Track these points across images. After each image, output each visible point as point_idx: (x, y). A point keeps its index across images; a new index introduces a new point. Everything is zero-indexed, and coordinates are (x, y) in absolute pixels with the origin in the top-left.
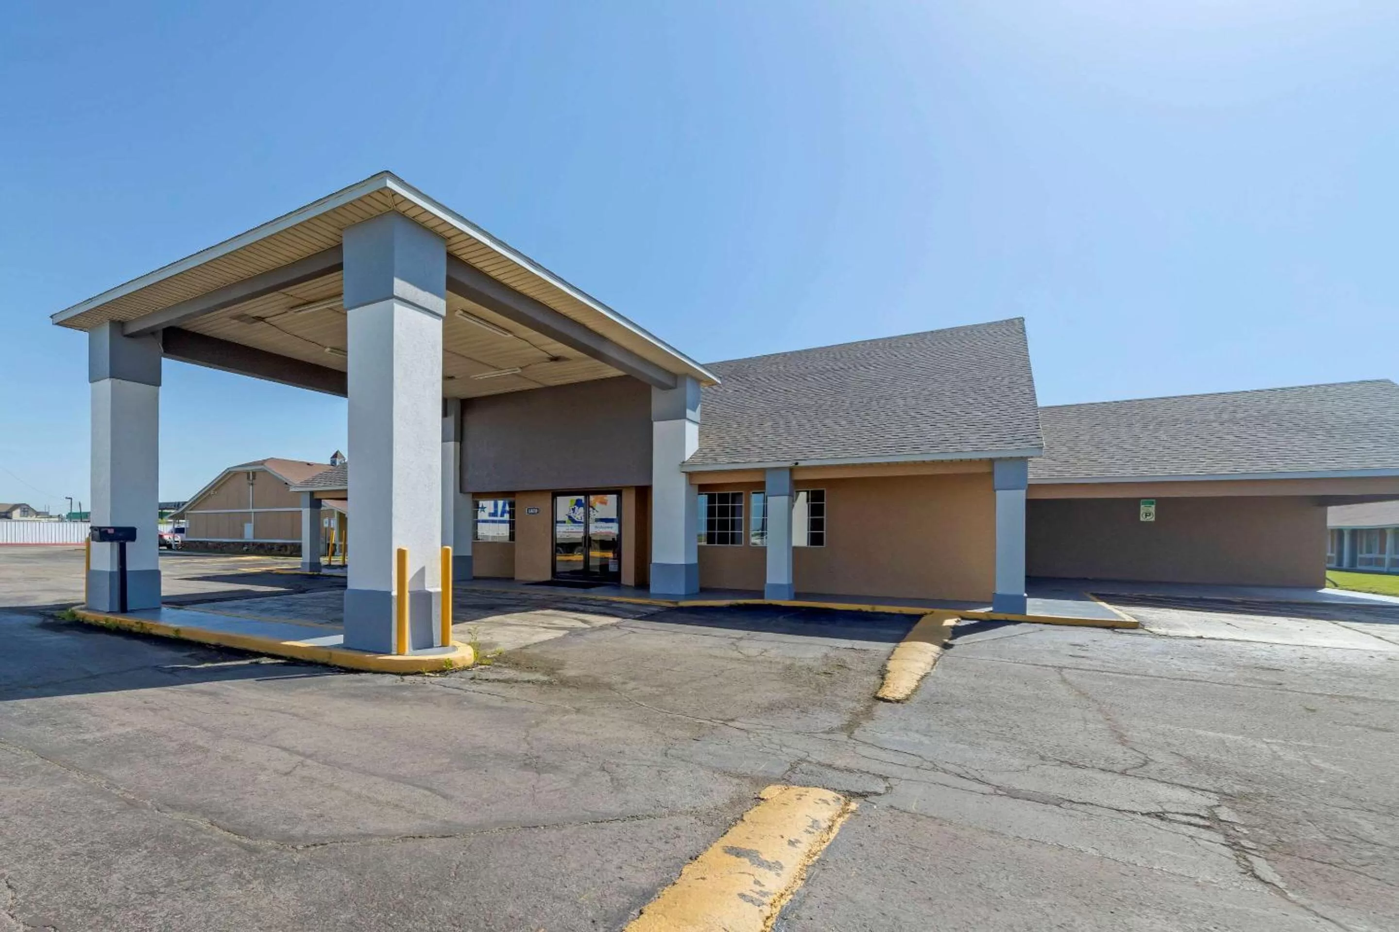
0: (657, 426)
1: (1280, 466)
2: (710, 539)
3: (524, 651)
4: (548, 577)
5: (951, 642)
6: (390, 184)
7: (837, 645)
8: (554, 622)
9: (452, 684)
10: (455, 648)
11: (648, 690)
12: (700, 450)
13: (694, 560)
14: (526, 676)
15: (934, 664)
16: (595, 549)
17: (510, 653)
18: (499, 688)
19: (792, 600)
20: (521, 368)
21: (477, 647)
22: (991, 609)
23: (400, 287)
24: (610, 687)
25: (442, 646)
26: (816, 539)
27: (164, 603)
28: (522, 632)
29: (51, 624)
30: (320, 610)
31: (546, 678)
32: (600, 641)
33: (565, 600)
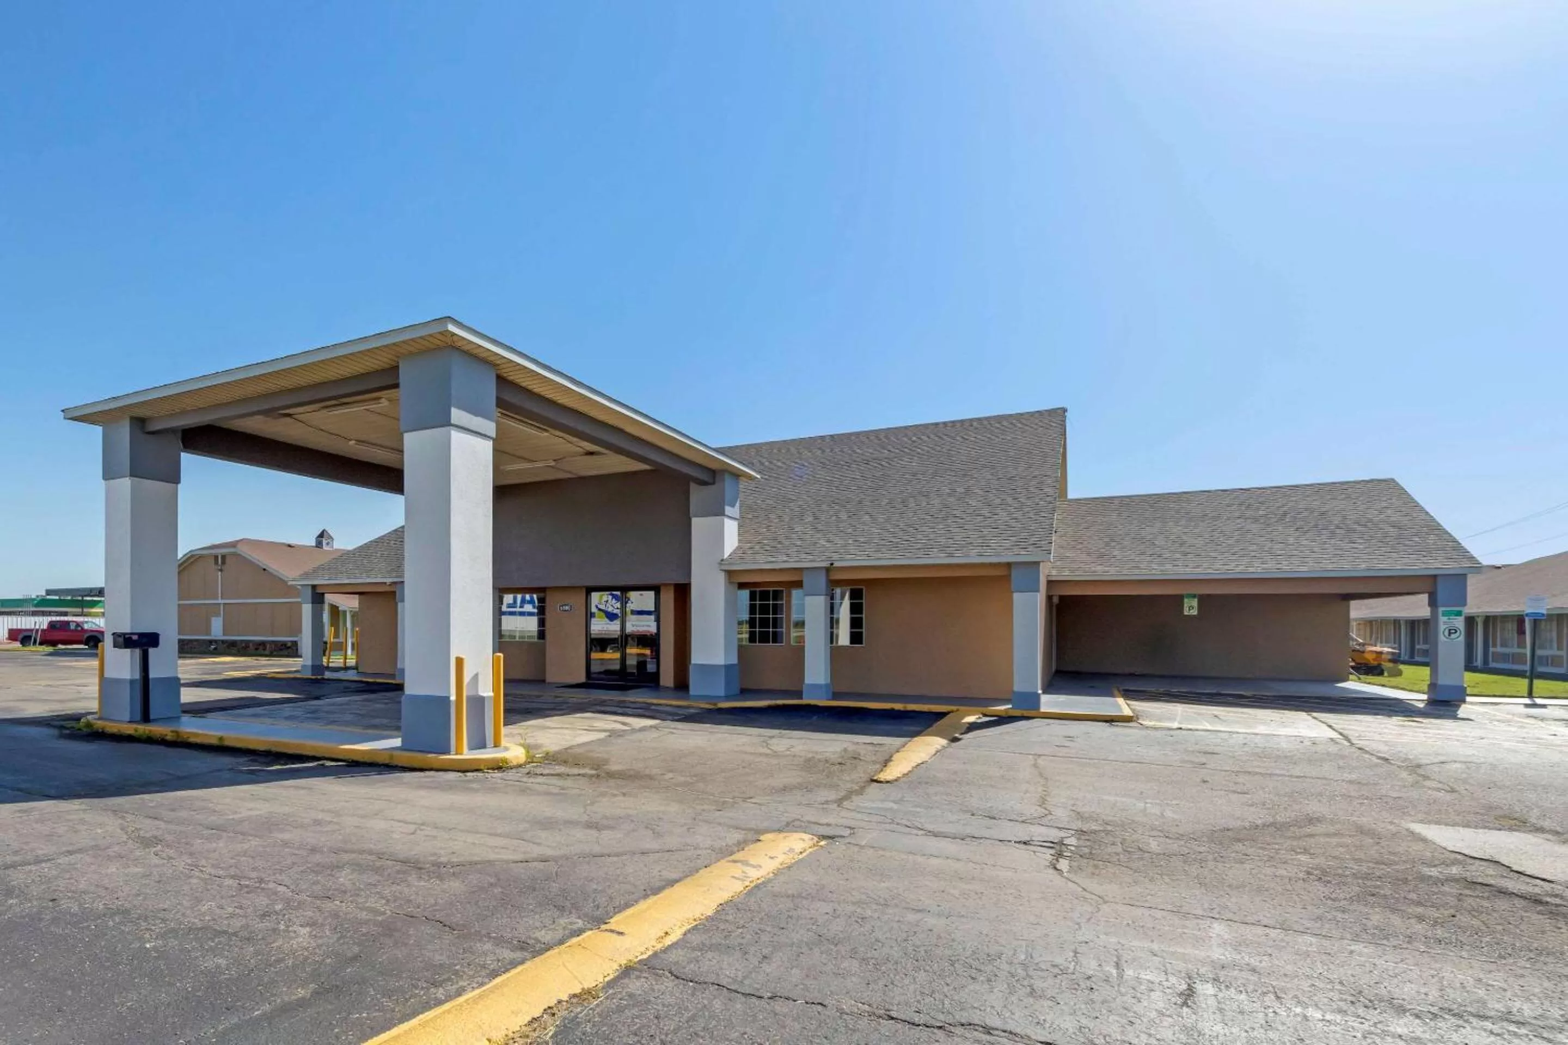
0: (695, 521)
1: (1285, 566)
2: (752, 639)
3: (569, 751)
4: (582, 678)
5: (960, 737)
6: (451, 328)
7: (856, 740)
8: (595, 725)
9: (511, 778)
10: (506, 749)
11: (682, 779)
12: (738, 548)
13: (734, 660)
14: (576, 771)
15: (935, 754)
16: (632, 646)
17: (559, 752)
18: (554, 781)
19: (830, 700)
20: (555, 460)
21: (528, 747)
22: (1010, 706)
23: (457, 415)
24: (650, 777)
25: (495, 746)
26: (856, 638)
27: (185, 712)
28: (565, 735)
29: (66, 734)
30: (348, 717)
31: (594, 772)
32: (640, 741)
33: (603, 703)
